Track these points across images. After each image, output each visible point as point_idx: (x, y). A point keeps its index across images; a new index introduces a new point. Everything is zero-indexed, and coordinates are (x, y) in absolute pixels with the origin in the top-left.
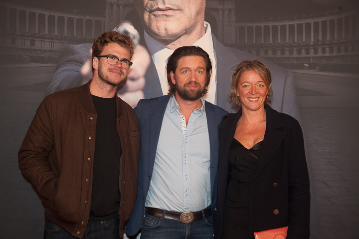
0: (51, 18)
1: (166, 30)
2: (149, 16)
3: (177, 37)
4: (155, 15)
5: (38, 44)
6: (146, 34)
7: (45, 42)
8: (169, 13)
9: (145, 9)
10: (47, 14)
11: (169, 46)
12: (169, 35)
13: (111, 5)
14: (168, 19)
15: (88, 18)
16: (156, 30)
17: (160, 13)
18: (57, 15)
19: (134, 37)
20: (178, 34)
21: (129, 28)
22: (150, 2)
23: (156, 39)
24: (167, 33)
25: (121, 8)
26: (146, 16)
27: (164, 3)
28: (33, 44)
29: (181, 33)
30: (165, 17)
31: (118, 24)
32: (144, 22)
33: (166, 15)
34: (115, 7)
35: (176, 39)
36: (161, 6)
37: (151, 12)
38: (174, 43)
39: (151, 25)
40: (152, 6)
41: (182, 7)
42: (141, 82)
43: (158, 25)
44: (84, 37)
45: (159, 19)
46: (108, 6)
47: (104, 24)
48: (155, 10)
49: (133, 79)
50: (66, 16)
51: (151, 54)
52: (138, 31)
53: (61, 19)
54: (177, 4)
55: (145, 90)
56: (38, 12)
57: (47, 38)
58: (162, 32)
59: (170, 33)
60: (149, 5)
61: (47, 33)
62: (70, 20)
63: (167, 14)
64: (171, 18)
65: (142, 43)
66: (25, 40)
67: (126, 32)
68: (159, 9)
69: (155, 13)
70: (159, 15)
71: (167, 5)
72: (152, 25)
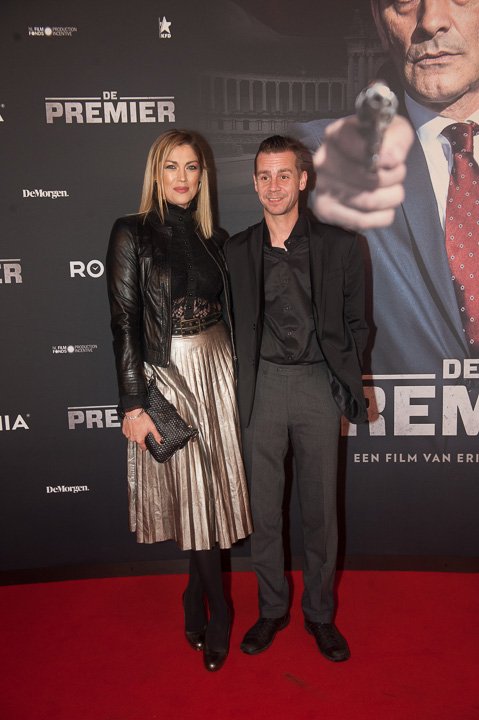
0: (271, 85)
1: (439, 87)
2: (413, 69)
3: (455, 97)
4: (422, 67)
5: (253, 127)
6: (408, 98)
7: (262, 122)
8: (444, 60)
9: (407, 58)
10: (264, 80)
11: (442, 113)
12: (442, 96)
13: (356, 57)
14: (442, 70)
15: (322, 81)
16: (423, 90)
17: (429, 62)
18: (278, 81)
19: (390, 104)
20: (457, 93)
21: (382, 90)
22: (415, 46)
23: (423, 104)
24: (440, 92)
25: (371, 60)
26: (408, 70)
27: (437, 45)
28: (246, 127)
29: (462, 90)
30: (437, 67)
31: (366, 86)
32: (405, 78)
33: (439, 64)
34: (361, 59)
35: (455, 101)
36: (431, 51)
37: (416, 61)
38: (452, 107)
39: (415, 83)
40: (417, 53)
41: (465, 48)
42: (400, 172)
43: (427, 81)
44: (317, 109)
45: (428, 71)
46: (351, 60)
47: (345, 87)
48: (422, 59)
49: (387, 168)
50: (291, 81)
51: (415, 128)
52: (395, 94)
53: (284, 86)
54: (457, 44)
55: (405, 183)
56: (251, 79)
57: (266, 117)
58: (433, 92)
59: (445, 92)
60: (413, 52)
61: (265, 109)
62: (297, 86)
63: (441, 62)
64: (447, 68)
65: (402, 111)
66: (236, 121)
67: (378, 98)
68: (428, 56)
69: (423, 62)
70: (429, 66)
71: (441, 49)
72: (418, 82)
